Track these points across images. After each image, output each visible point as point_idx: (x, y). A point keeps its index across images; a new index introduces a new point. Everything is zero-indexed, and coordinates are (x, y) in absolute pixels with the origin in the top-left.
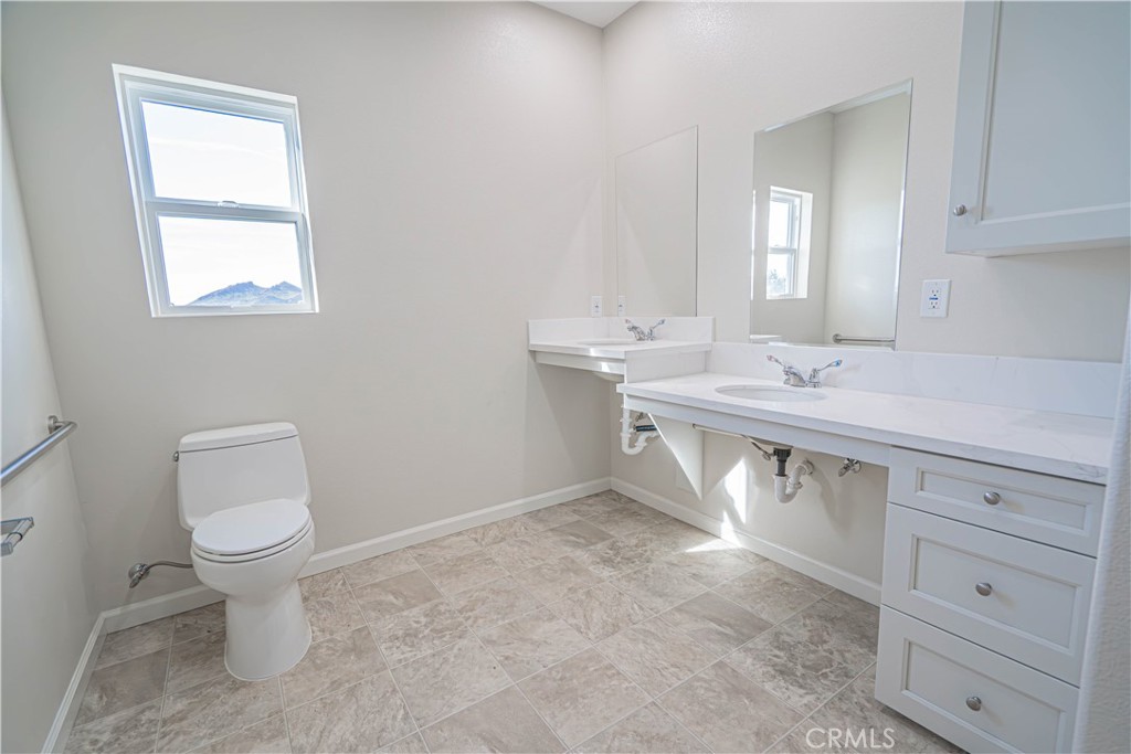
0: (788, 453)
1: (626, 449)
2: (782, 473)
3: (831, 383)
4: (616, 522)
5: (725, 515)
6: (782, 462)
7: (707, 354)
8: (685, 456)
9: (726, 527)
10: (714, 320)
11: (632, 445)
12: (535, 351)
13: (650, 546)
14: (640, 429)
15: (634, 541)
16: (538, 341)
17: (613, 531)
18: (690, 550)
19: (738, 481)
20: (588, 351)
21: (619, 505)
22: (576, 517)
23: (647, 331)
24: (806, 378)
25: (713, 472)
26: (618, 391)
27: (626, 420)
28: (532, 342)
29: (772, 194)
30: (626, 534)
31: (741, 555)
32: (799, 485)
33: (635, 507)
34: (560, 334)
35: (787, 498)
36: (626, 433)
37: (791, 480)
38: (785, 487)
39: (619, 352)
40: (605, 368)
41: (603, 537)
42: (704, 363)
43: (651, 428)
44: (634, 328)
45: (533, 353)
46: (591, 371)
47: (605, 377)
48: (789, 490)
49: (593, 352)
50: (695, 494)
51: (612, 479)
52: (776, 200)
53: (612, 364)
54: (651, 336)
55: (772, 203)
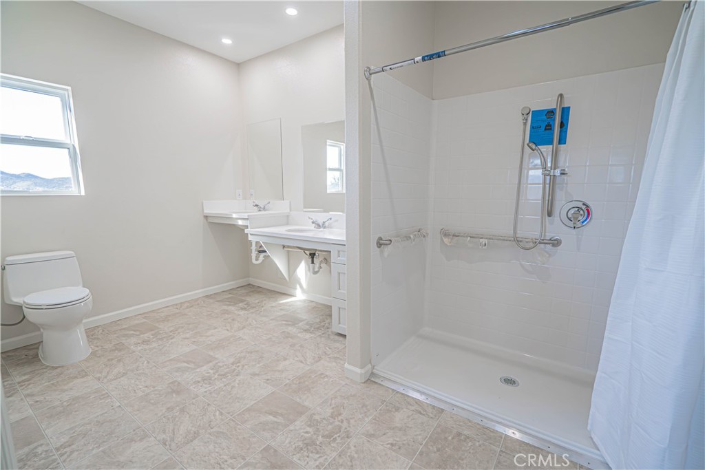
0: (314, 254)
1: (254, 261)
2: (313, 262)
3: (330, 227)
4: (250, 296)
5: (298, 286)
6: (313, 258)
7: (288, 216)
8: (280, 263)
9: (298, 292)
10: (290, 202)
11: (257, 260)
12: (207, 216)
13: (264, 302)
14: (260, 252)
15: (257, 301)
16: (207, 211)
17: (248, 299)
18: (282, 302)
19: (302, 270)
20: (231, 215)
21: (252, 289)
22: (230, 296)
23: (262, 207)
24: (321, 225)
25: (292, 269)
26: (246, 232)
27: (254, 247)
28: (206, 211)
29: (328, 143)
30: (254, 299)
31: (305, 301)
32: (320, 267)
33: (260, 290)
34: (218, 207)
35: (315, 273)
36: (254, 254)
37: (317, 265)
38: (314, 268)
39: (245, 216)
40: (240, 223)
41: (242, 301)
42: (287, 220)
43: (264, 251)
44: (257, 205)
45: (206, 217)
46: (234, 225)
47: (242, 227)
48: (316, 270)
49: (234, 216)
50: (285, 279)
51: (250, 279)
52: (330, 145)
53: (244, 221)
54: (264, 209)
55: (328, 147)
